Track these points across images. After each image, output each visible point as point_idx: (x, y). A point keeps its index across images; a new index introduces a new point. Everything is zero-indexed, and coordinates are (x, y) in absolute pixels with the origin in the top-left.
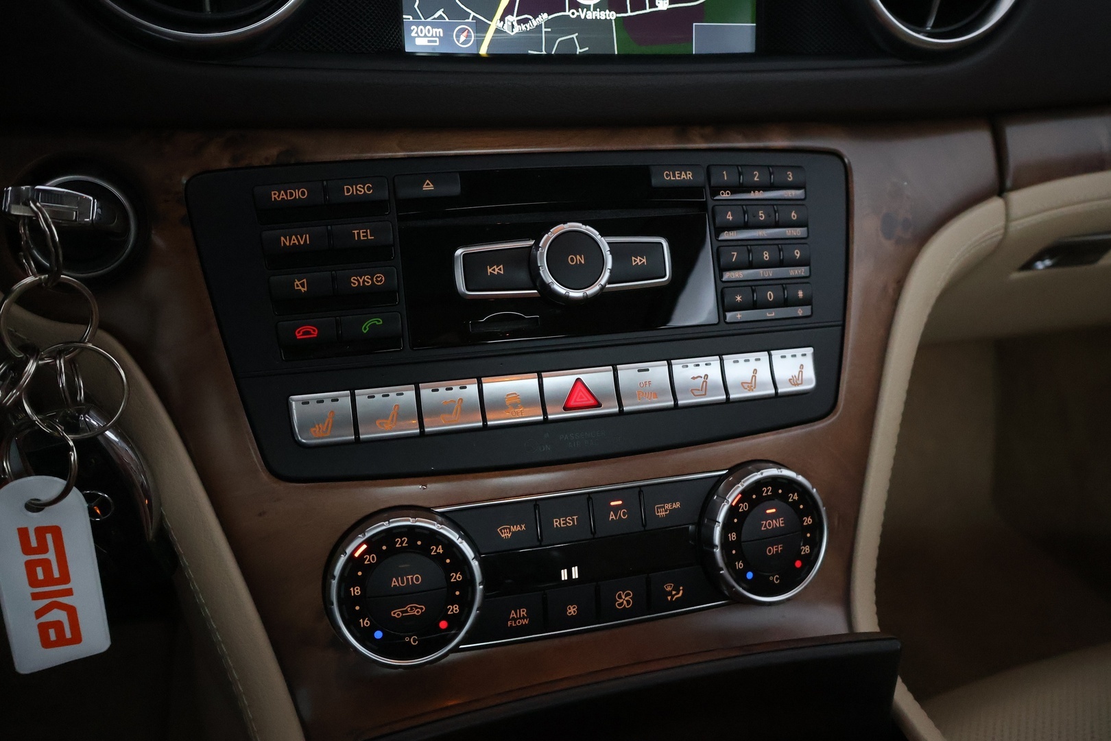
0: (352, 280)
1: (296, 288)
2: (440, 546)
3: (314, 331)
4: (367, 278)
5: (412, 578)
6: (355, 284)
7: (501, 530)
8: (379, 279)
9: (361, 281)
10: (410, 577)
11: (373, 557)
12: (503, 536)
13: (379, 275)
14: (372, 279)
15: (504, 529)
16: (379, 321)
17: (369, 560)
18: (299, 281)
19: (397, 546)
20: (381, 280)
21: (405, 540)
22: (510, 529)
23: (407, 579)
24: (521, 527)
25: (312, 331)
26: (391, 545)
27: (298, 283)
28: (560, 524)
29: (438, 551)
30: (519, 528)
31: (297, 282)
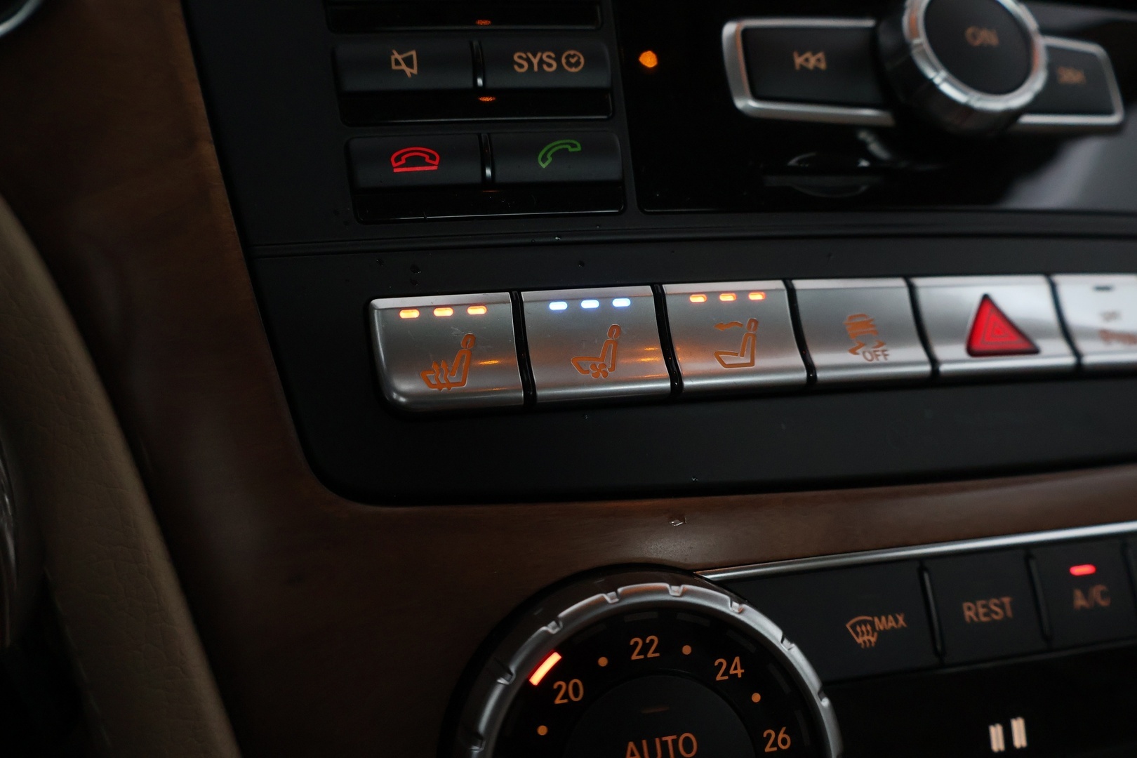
0: (516, 58)
1: (394, 67)
2: (737, 660)
3: (432, 157)
4: (549, 57)
5: (675, 742)
6: (521, 66)
7: (853, 627)
8: (573, 60)
9: (535, 61)
10: (669, 739)
11: (576, 687)
12: (860, 640)
13: (572, 52)
14: (558, 60)
15: (860, 623)
16: (574, 146)
17: (566, 696)
18: (400, 53)
19: (634, 657)
20: (578, 63)
21: (652, 641)
22: (872, 624)
23: (664, 744)
24: (897, 621)
25: (427, 157)
26: (620, 653)
27: (399, 57)
28: (977, 614)
29: (732, 672)
30: (892, 624)
31: (396, 56)
